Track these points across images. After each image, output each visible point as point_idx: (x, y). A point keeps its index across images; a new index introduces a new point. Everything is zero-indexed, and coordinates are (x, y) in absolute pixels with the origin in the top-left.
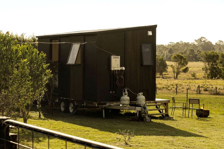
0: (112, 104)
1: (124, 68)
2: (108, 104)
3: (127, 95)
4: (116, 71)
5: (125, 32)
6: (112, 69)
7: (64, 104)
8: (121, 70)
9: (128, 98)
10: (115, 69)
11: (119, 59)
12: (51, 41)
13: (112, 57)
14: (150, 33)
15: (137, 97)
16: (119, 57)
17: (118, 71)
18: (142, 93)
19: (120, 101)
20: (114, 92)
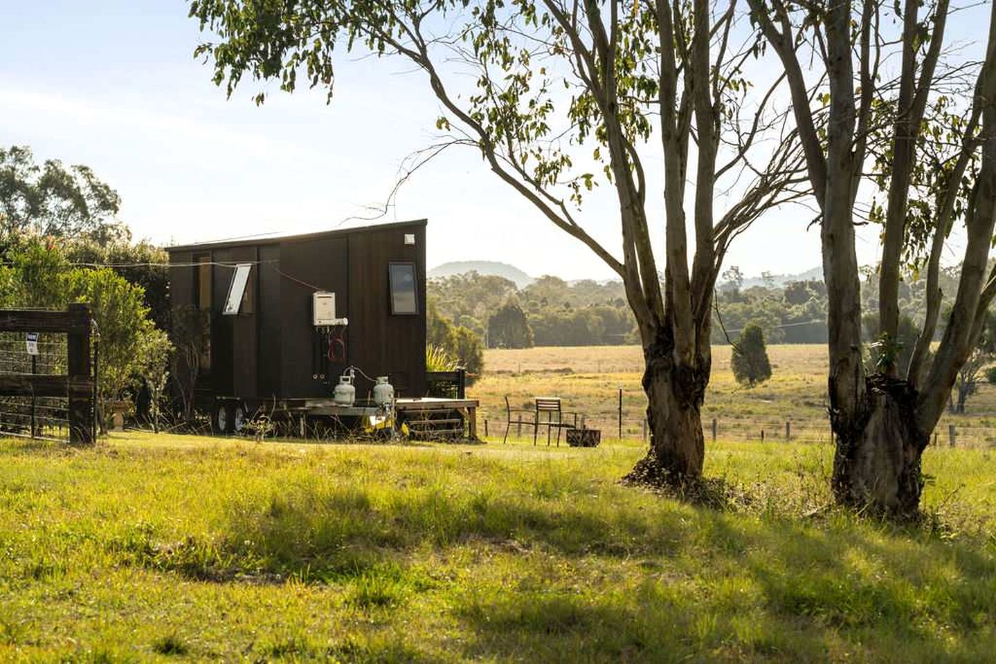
0: (319, 405)
1: (345, 321)
2: (309, 404)
3: (349, 382)
4: (325, 327)
5: (347, 237)
6: (317, 323)
7: (224, 414)
8: (339, 327)
9: (353, 388)
10: (324, 323)
11: (333, 300)
12: (196, 260)
13: (316, 295)
14: (410, 239)
15: (376, 387)
16: (333, 295)
17: (331, 327)
18: (387, 378)
19: (333, 396)
20: (322, 377)
